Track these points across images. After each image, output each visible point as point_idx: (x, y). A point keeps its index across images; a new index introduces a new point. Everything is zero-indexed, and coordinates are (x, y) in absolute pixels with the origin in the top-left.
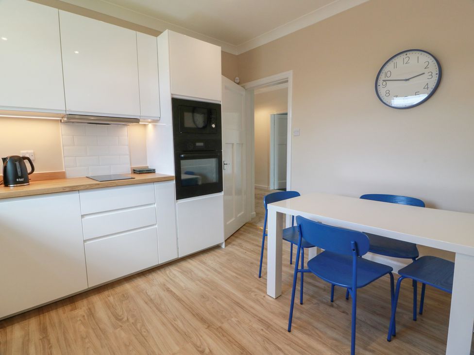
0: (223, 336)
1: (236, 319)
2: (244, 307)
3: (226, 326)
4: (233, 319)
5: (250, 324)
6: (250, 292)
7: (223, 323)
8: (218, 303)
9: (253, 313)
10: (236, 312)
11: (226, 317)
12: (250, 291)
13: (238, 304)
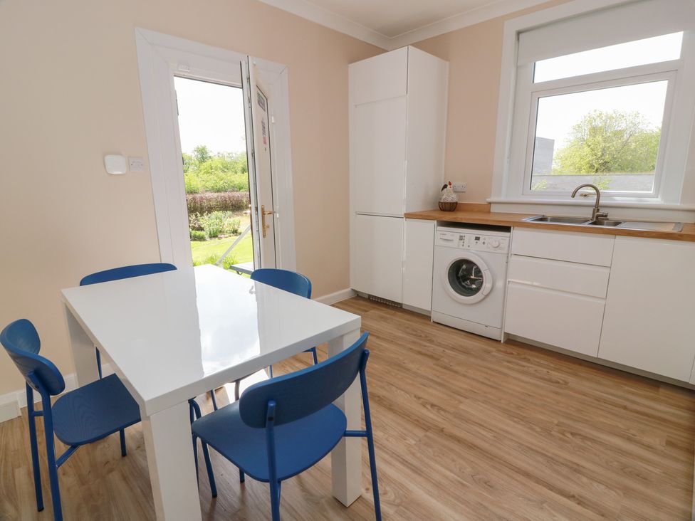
0: (418, 421)
1: (408, 442)
2: (402, 463)
3: (420, 433)
4: (414, 442)
5: (387, 436)
6: (398, 501)
7: (425, 436)
8: (451, 471)
9: (385, 451)
10: (414, 454)
11: (425, 444)
12: (398, 505)
13: (416, 470)
